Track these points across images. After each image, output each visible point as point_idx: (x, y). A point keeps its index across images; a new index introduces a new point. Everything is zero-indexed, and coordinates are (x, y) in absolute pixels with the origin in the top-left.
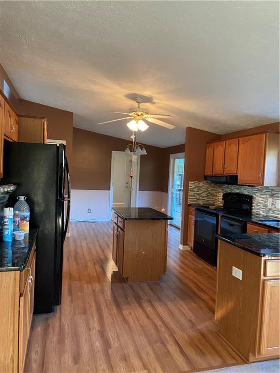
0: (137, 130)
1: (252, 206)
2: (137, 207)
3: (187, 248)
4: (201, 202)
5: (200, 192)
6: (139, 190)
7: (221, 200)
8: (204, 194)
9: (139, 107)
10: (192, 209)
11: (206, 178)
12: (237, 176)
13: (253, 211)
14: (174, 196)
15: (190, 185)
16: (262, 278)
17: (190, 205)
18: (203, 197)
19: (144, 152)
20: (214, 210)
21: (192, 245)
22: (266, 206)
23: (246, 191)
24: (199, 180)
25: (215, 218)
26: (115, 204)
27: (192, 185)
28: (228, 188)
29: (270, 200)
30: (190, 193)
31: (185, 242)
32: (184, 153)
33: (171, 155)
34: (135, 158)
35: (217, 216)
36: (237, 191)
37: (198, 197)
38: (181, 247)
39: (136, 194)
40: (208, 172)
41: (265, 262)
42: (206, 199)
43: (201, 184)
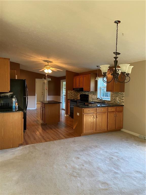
0: (48, 73)
1: (88, 98)
2: (47, 100)
3: (68, 115)
4: (72, 98)
5: (72, 94)
6: (48, 95)
7: (79, 97)
8: (73, 95)
9: (48, 64)
10: (69, 101)
11: (74, 89)
12: (83, 88)
13: (89, 100)
14: (63, 97)
15: (68, 92)
16: (83, 113)
17: (68, 100)
18: (73, 96)
19: (50, 80)
20: (76, 100)
21: (69, 114)
22: (92, 98)
23: (87, 93)
24: (72, 90)
25: (76, 103)
26: (37, 102)
27: (69, 92)
28: (82, 93)
29: (93, 96)
30: (68, 95)
31: (67, 113)
32: (65, 80)
33: (61, 80)
34: (46, 81)
35: (77, 102)
36: (84, 94)
37: (71, 96)
38: (65, 115)
39: (47, 97)
40: (74, 87)
41: (83, 109)
42: (74, 97)
43: (72, 92)
